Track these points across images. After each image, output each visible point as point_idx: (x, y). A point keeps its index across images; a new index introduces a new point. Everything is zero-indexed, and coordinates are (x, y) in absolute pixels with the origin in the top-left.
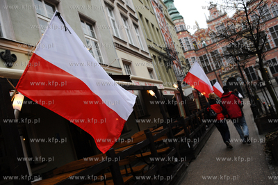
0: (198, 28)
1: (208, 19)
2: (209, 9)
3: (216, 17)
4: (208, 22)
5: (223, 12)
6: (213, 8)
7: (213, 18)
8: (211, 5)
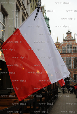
0: (57, 41)
1: (65, 38)
2: (67, 33)
3: (69, 39)
4: (64, 40)
5: (74, 38)
6: (69, 33)
7: (67, 39)
8: (69, 32)
